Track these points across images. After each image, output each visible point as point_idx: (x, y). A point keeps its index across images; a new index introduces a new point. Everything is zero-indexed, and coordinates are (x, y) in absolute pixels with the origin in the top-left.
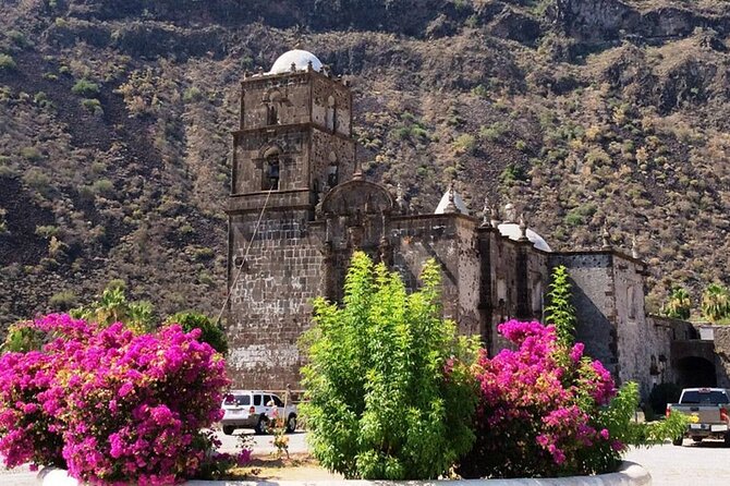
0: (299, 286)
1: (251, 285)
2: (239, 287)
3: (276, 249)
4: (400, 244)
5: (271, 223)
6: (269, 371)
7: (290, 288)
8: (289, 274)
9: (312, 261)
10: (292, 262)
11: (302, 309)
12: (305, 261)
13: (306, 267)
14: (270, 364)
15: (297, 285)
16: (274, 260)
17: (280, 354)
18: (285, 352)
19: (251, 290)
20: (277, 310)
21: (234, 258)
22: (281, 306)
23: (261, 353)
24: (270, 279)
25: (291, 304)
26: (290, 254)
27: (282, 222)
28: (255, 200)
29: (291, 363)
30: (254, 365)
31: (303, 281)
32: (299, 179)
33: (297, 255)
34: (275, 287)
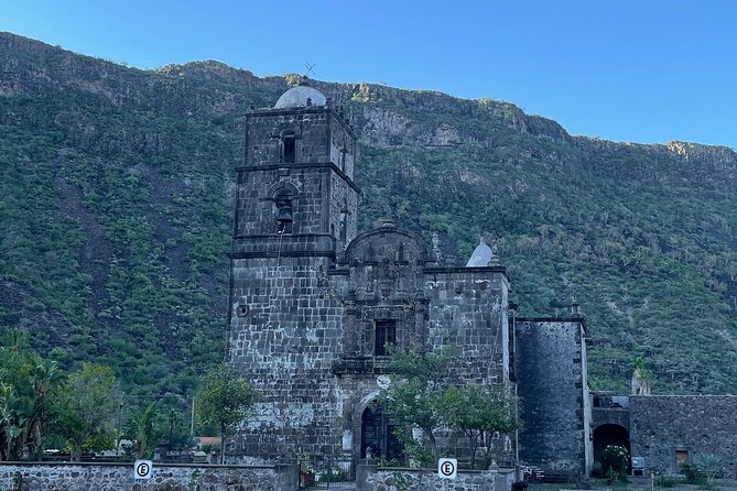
0: (315, 339)
1: (256, 336)
2: (242, 338)
3: (288, 298)
4: (437, 296)
5: (282, 270)
6: (278, 432)
7: (304, 341)
8: (303, 325)
9: (332, 312)
10: (307, 312)
11: (318, 364)
12: (323, 312)
13: (324, 319)
14: (279, 425)
15: (312, 337)
16: (284, 310)
17: (291, 413)
18: (298, 411)
19: (256, 342)
20: (288, 365)
21: (235, 306)
22: (293, 360)
23: (267, 412)
24: (280, 330)
25: (305, 359)
26: (304, 304)
27: (295, 269)
28: (262, 243)
29: (304, 424)
30: (258, 425)
31: (320, 334)
32: (316, 223)
33: (313, 305)
34: (286, 341)
